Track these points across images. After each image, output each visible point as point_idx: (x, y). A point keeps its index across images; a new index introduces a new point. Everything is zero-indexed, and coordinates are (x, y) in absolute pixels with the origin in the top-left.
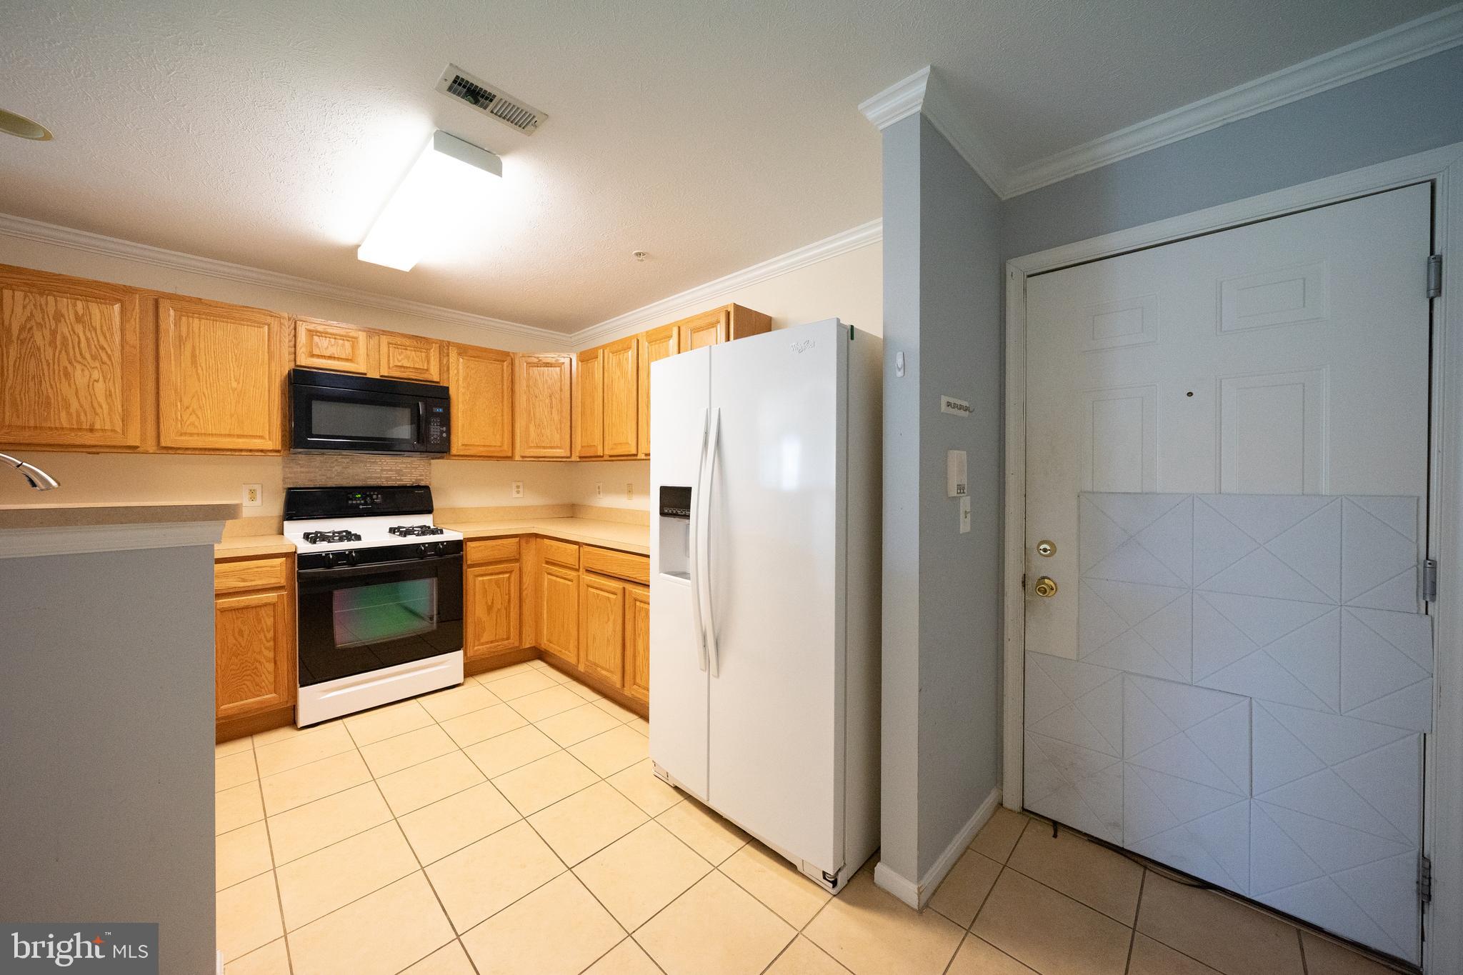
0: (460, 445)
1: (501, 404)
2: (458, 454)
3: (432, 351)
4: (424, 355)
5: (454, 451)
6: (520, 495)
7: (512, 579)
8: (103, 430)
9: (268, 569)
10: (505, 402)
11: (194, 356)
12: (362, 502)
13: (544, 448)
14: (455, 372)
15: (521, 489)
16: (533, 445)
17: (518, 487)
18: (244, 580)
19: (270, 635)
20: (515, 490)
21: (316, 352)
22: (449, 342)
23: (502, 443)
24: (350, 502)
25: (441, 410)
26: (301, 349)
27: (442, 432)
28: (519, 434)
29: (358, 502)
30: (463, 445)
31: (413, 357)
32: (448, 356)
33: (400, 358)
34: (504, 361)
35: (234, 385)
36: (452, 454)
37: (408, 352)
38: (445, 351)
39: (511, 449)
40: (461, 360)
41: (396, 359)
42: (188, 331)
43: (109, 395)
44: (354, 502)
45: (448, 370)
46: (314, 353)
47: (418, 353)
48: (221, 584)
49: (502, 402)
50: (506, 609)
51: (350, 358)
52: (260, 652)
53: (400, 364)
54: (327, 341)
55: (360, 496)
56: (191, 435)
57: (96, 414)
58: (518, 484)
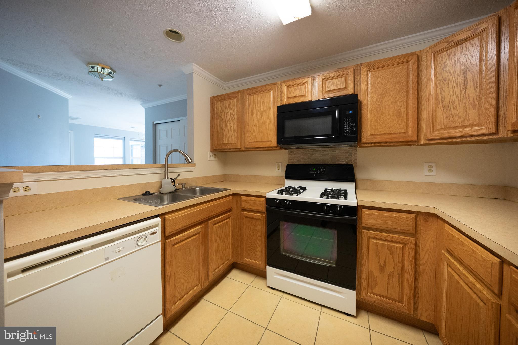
0: (369, 135)
1: (405, 98)
2: (368, 141)
3: (349, 74)
4: (343, 79)
5: (364, 140)
6: (433, 173)
7: (407, 250)
8: (233, 143)
9: (258, 202)
10: (411, 95)
11: (252, 111)
12: (316, 172)
13: (455, 128)
14: (365, 83)
15: (433, 169)
16: (439, 127)
17: (430, 167)
18: (251, 206)
19: (259, 234)
20: (426, 169)
21: (290, 96)
22: (361, 64)
23: (407, 129)
24: (310, 172)
25: (352, 112)
26: (284, 96)
27: (352, 127)
28: (425, 121)
29: (314, 172)
30: (371, 135)
31: (337, 83)
32: (360, 74)
33: (329, 86)
34: (409, 61)
35: (263, 119)
36: (362, 142)
37: (334, 80)
38: (359, 71)
39: (416, 133)
40: (370, 73)
41: (326, 87)
42: (251, 102)
43: (234, 131)
44: (312, 172)
45: (360, 84)
46: (289, 97)
47: (340, 79)
48: (245, 205)
49: (407, 96)
50: (399, 275)
51: (304, 94)
52: (256, 241)
53: (328, 90)
54: (294, 88)
55: (314, 169)
56: (252, 142)
57: (232, 138)
58: (430, 164)
